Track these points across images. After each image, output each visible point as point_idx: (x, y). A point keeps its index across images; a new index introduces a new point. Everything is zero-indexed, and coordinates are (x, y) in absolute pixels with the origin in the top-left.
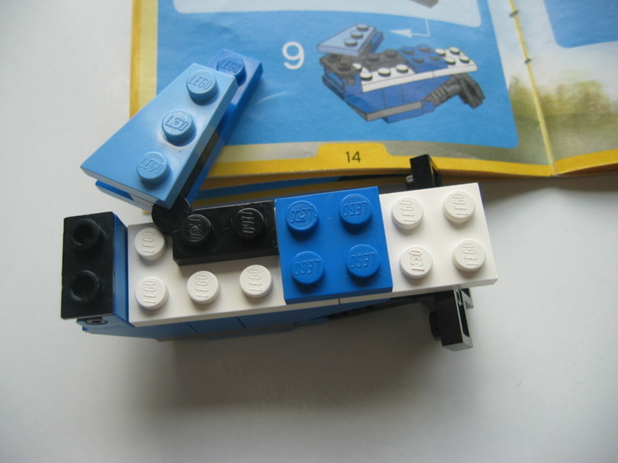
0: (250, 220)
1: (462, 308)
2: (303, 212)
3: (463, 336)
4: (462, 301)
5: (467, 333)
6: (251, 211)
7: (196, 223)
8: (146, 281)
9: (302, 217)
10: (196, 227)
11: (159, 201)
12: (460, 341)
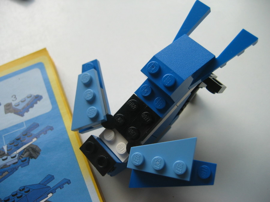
0: (132, 104)
1: (213, 79)
2: (145, 89)
3: (221, 85)
4: (212, 77)
5: (221, 84)
6: (131, 101)
7: (118, 118)
8: (118, 146)
9: (146, 91)
10: (119, 119)
11: (102, 121)
12: (221, 87)
